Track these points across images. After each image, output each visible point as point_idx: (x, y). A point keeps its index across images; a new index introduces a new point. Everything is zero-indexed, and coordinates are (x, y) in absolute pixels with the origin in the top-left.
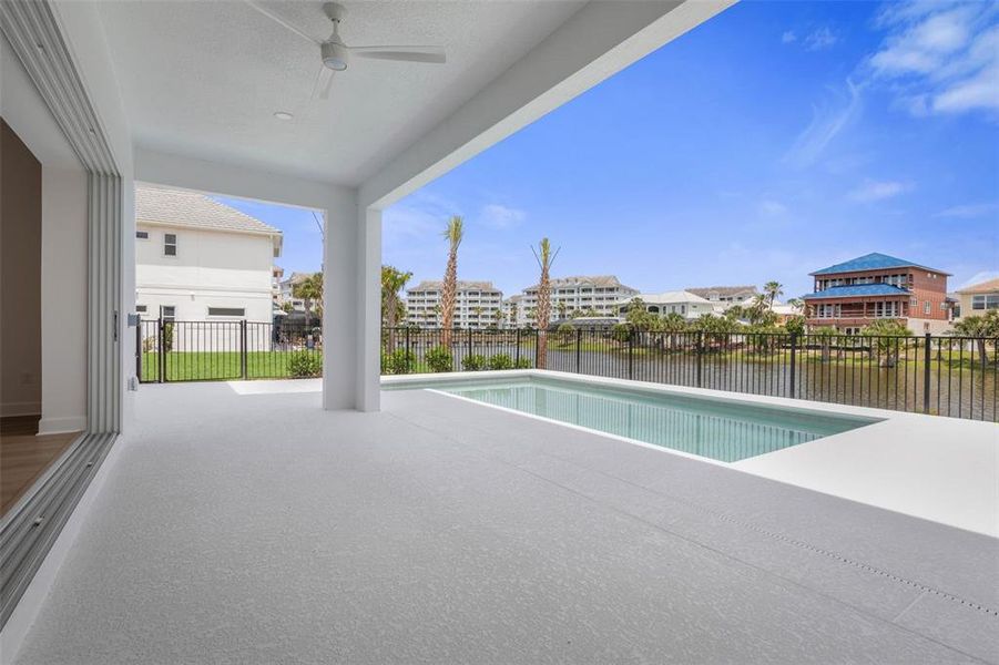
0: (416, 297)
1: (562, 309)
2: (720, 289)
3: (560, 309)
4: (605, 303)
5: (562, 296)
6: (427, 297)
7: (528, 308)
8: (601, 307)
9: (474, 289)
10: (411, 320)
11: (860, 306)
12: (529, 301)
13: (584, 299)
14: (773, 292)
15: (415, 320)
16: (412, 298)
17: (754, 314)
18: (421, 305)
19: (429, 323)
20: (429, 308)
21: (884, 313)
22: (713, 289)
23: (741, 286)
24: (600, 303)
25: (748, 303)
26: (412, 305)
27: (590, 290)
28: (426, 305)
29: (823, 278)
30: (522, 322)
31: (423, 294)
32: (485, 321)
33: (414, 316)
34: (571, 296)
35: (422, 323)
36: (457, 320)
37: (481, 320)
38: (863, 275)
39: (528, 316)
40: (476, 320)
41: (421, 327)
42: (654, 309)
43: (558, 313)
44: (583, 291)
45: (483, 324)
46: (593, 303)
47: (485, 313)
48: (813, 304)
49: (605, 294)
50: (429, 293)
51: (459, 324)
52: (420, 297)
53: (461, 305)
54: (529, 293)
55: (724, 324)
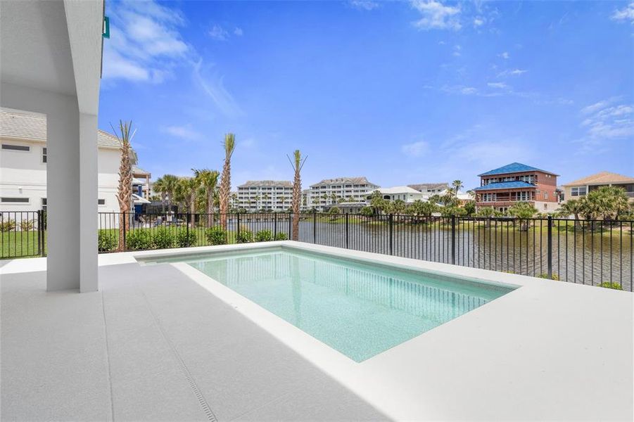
0: (244, 191)
1: (334, 197)
2: (428, 185)
3: (333, 198)
4: (359, 194)
5: (334, 190)
6: (251, 191)
7: (313, 197)
8: (357, 196)
9: (280, 186)
10: (241, 205)
11: (507, 194)
12: (313, 193)
13: (347, 191)
14: (458, 187)
15: (243, 205)
16: (241, 191)
17: (447, 200)
18: (247, 196)
19: (252, 207)
20: (252, 198)
21: (521, 199)
22: (424, 185)
23: (439, 183)
24: (356, 194)
25: (444, 193)
26: (241, 196)
27: (351, 186)
28: (250, 196)
29: (486, 178)
30: (310, 206)
31: (248, 189)
32: (287, 205)
33: (242, 203)
34: (339, 189)
35: (248, 207)
36: (269, 205)
37: (284, 205)
38: (509, 176)
39: (313, 202)
40: (281, 205)
41: (247, 210)
42: (387, 197)
43: (331, 200)
44: (347, 186)
45: (286, 207)
46: (353, 194)
47: (287, 200)
48: (481, 194)
49: (359, 189)
50: (252, 188)
51: (271, 207)
52: (246, 191)
53: (272, 196)
54: (313, 188)
55: (429, 206)
